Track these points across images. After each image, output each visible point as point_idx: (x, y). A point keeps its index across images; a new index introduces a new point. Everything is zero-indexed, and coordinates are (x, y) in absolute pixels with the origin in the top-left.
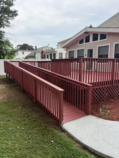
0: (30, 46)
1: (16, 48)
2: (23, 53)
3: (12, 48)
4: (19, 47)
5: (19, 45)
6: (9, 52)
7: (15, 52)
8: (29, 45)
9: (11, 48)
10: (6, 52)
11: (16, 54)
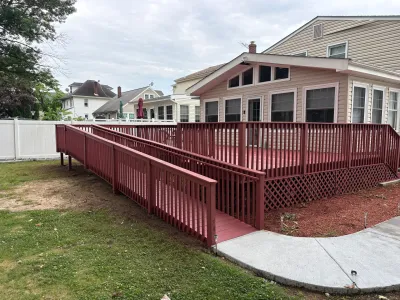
0: (103, 86)
1: (67, 90)
2: (86, 104)
3: (57, 90)
4: (74, 89)
5: (75, 84)
6: (48, 100)
7: (64, 100)
8: (100, 83)
9: (53, 91)
10: (42, 100)
11: (67, 105)
